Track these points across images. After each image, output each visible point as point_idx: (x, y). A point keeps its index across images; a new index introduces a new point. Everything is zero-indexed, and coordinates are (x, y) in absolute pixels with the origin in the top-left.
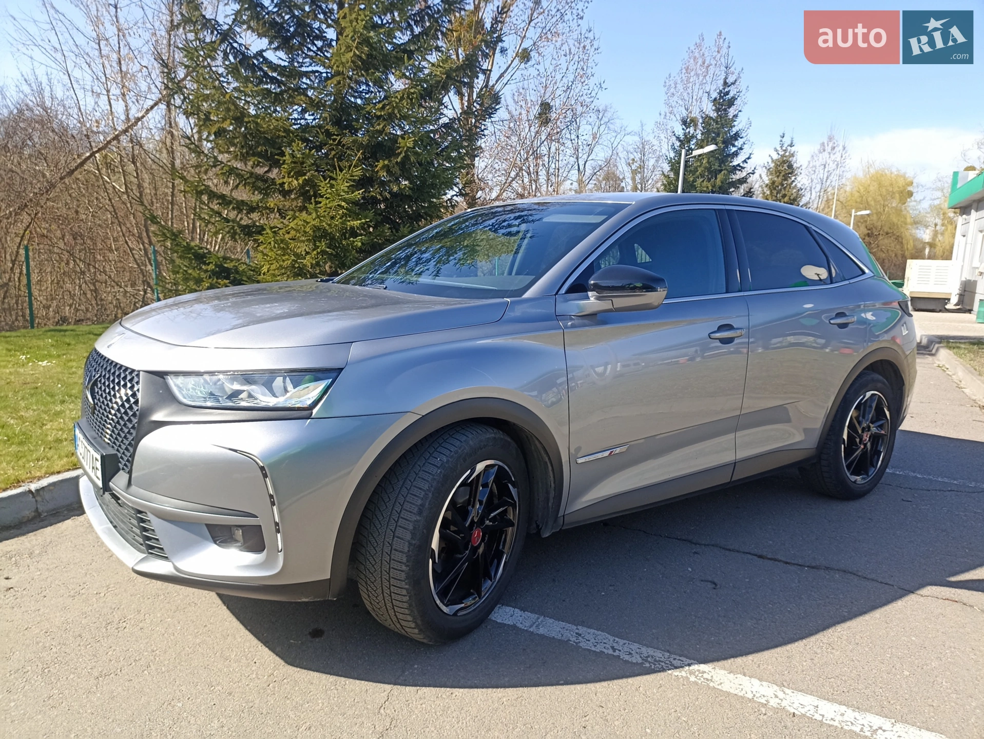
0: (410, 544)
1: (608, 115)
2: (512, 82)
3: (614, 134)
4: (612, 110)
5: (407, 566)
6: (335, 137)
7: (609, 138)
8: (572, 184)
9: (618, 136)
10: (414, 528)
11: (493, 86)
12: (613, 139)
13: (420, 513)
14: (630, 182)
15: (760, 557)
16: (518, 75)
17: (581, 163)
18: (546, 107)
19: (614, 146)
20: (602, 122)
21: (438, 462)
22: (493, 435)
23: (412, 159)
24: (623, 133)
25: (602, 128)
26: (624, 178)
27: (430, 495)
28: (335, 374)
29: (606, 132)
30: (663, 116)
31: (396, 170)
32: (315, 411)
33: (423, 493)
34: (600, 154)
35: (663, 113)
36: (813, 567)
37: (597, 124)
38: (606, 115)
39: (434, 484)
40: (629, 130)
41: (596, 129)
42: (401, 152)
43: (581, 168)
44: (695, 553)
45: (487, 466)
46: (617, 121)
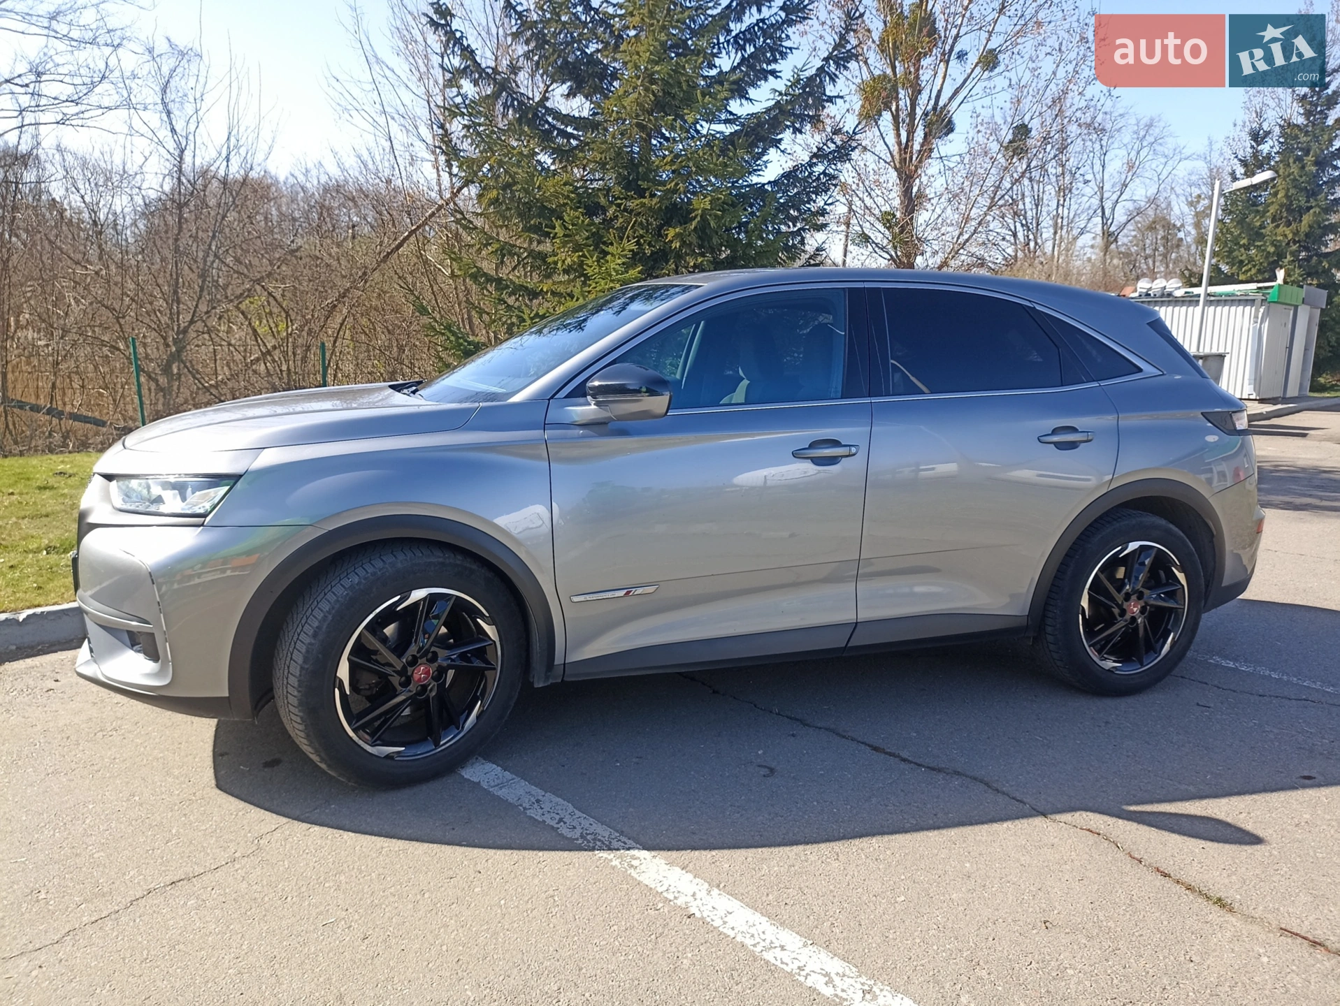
0: (302, 668)
1: (1155, 131)
2: (970, 99)
3: (1163, 160)
4: (1162, 124)
5: (299, 691)
6: (619, 201)
7: (1154, 166)
8: (1094, 238)
9: (1170, 162)
10: (307, 651)
11: (945, 106)
12: (1161, 167)
13: (315, 635)
14: (1193, 232)
15: (876, 749)
16: (978, 89)
17: (1108, 205)
18: (1022, 131)
19: (1162, 177)
20: (1145, 144)
21: (346, 582)
22: (441, 560)
23: (712, 224)
24: (1177, 158)
25: (1143, 154)
26: (1183, 225)
27: (330, 617)
28: (232, 482)
29: (1149, 157)
30: (1238, 128)
31: (693, 239)
32: (208, 519)
33: (322, 615)
34: (1140, 191)
35: (1240, 123)
36: (933, 769)
37: (1136, 147)
38: (1151, 132)
39: (337, 606)
40: (1187, 152)
41: (1133, 154)
42: (696, 216)
43: (1107, 212)
44: (793, 735)
45: (431, 595)
46: (1169, 140)
